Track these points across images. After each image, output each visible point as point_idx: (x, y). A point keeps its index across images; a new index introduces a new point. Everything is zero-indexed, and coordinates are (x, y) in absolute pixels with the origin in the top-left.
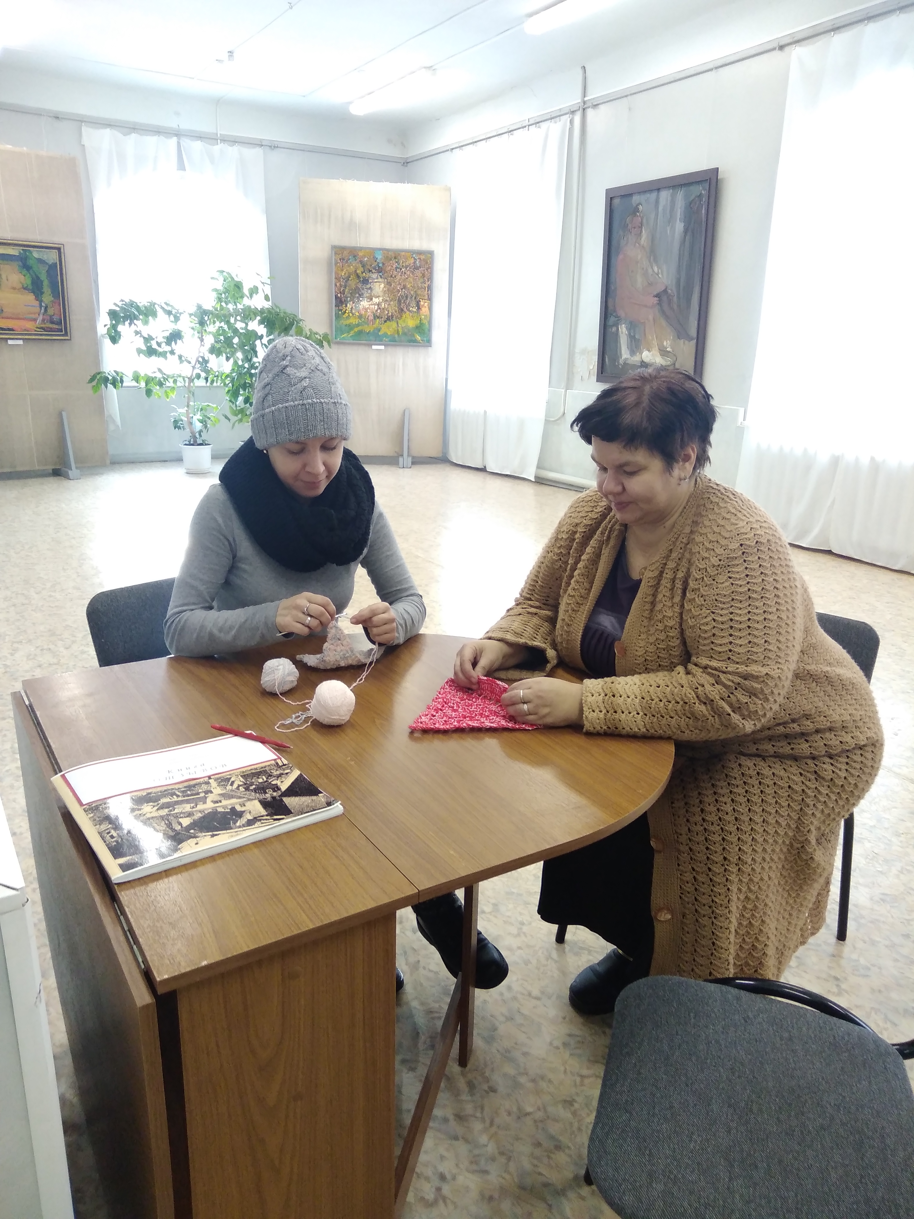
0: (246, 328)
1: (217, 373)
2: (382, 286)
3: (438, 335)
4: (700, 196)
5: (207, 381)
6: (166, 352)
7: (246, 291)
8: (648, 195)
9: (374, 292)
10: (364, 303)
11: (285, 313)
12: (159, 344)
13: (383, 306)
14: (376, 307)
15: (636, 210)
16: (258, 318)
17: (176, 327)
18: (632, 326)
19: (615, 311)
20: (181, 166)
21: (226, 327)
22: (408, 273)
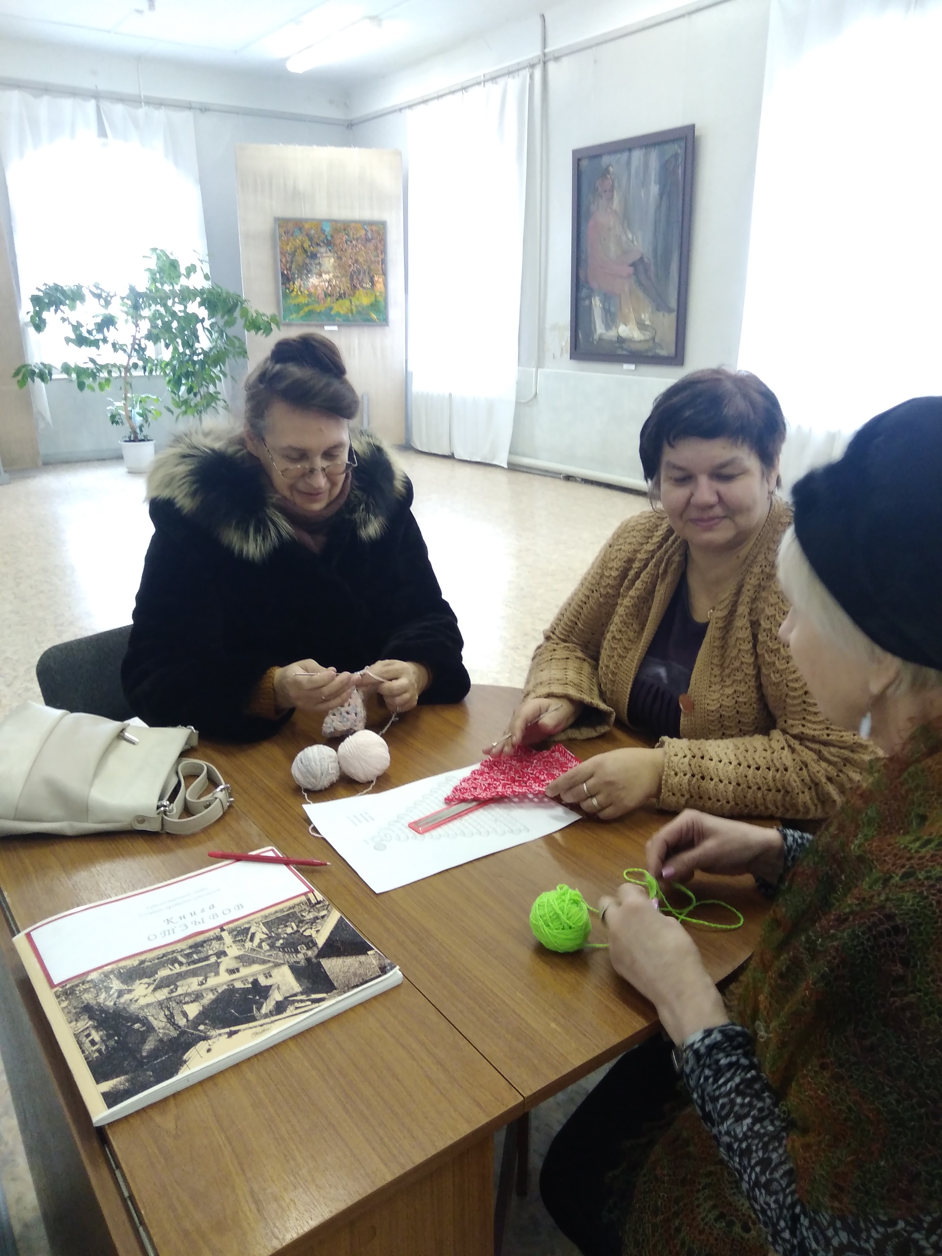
0: (185, 311)
1: (156, 362)
2: (332, 260)
3: (395, 313)
4: (676, 156)
5: (145, 370)
6: (98, 340)
7: (183, 270)
8: (619, 156)
9: (324, 268)
10: (314, 280)
11: (228, 293)
12: (89, 332)
13: (334, 283)
14: (327, 284)
15: (606, 172)
16: (198, 299)
17: (107, 312)
18: (607, 298)
19: (587, 282)
20: (102, 133)
21: (162, 310)
22: (360, 246)
